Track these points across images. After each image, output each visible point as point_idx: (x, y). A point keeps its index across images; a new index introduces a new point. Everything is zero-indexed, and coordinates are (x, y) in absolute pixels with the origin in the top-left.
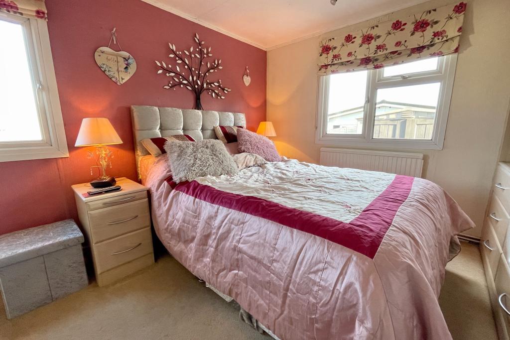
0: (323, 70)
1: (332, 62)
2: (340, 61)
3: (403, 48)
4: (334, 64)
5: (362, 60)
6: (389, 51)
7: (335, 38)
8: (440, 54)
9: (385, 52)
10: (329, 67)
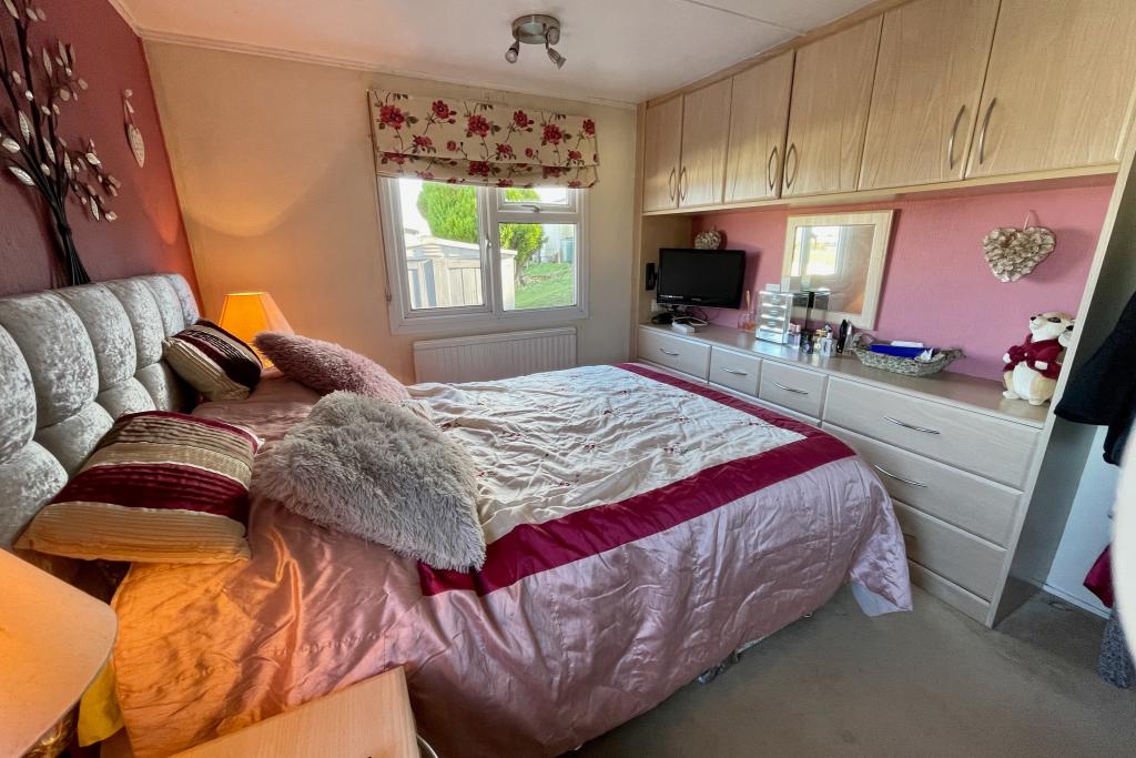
0: (392, 164)
1: (414, 152)
2: (432, 154)
3: (536, 162)
4: (417, 158)
5: (473, 164)
6: (516, 162)
7: (410, 98)
8: (573, 185)
9: (513, 161)
10: (406, 159)
